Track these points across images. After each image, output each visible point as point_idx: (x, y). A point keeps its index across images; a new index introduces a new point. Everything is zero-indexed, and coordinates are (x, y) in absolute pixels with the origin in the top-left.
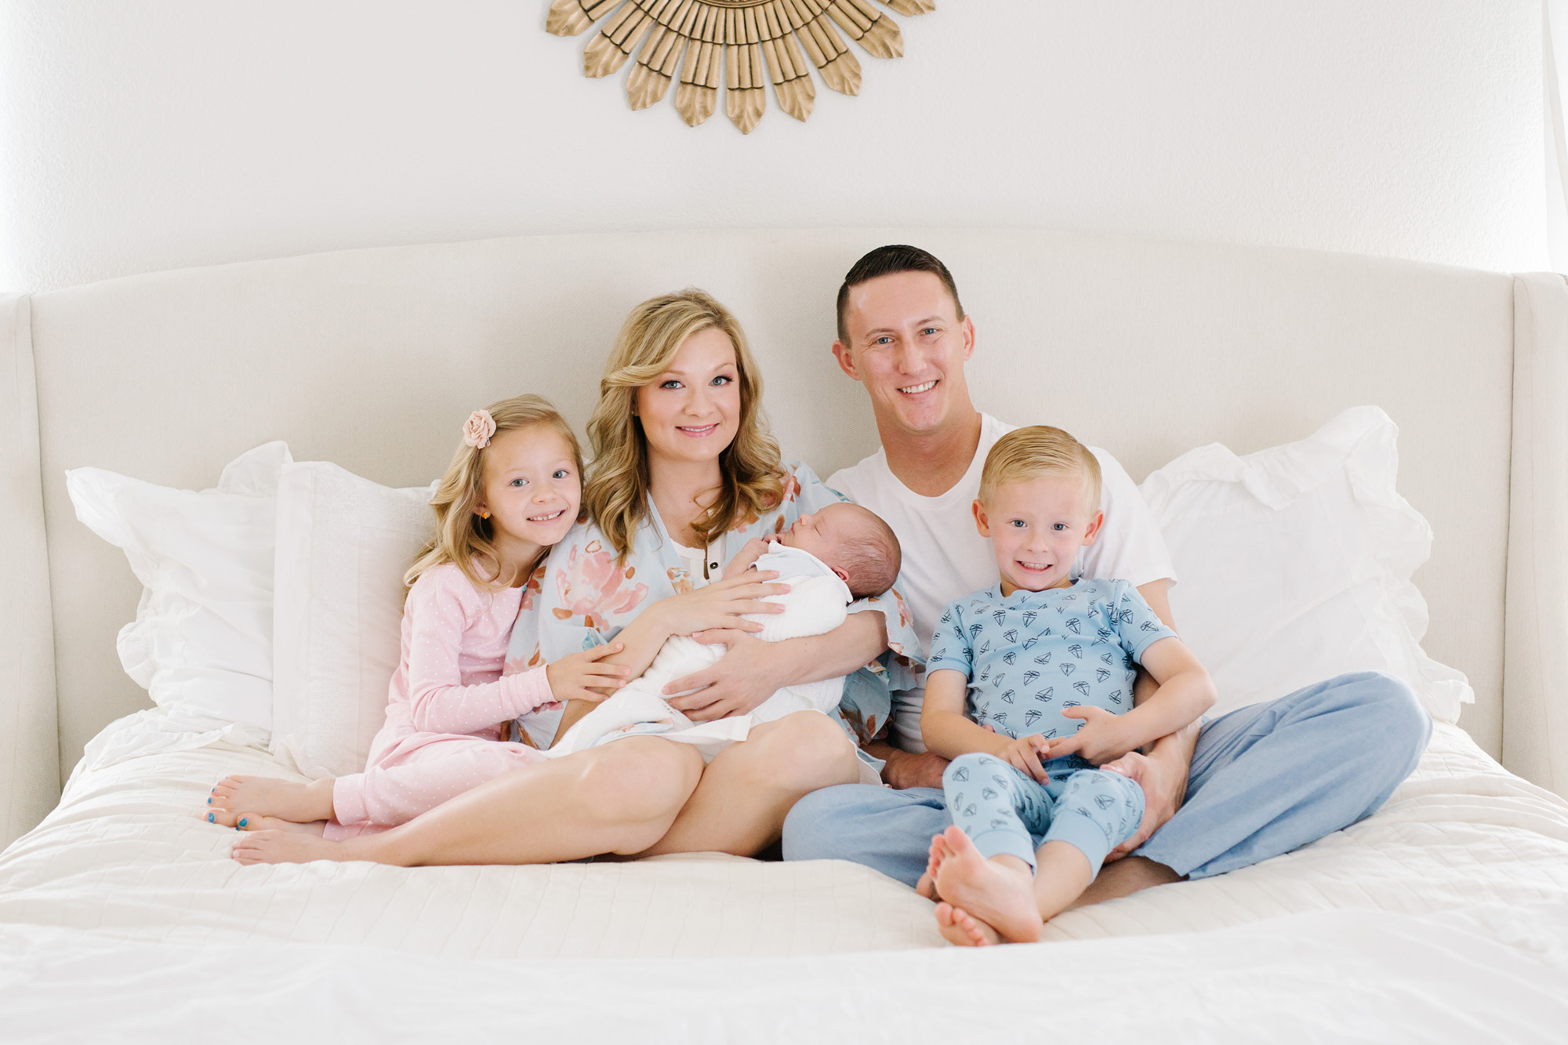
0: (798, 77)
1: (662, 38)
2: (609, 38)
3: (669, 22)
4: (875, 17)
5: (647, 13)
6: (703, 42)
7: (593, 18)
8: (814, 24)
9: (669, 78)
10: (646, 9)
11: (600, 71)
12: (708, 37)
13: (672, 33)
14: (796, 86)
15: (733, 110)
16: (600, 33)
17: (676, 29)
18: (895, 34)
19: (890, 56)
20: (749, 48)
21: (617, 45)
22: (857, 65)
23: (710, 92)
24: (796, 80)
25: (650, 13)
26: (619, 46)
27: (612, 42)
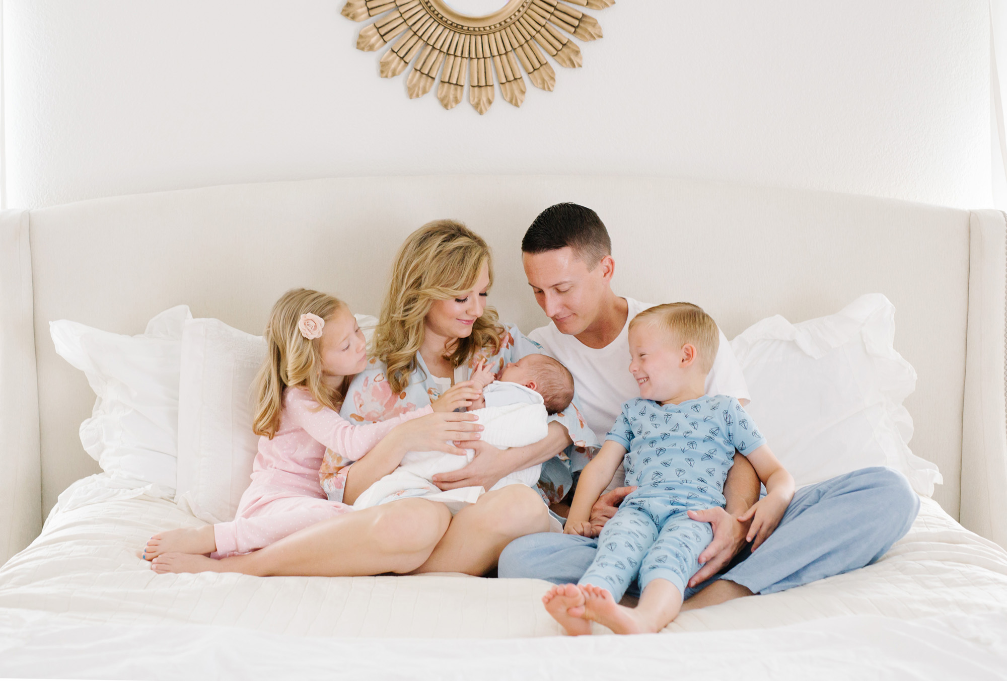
0: (515, 79)
1: (430, 54)
2: (396, 53)
3: (434, 43)
4: (565, 42)
5: (420, 38)
6: (455, 56)
7: (386, 40)
8: (526, 46)
9: (433, 78)
10: (420, 35)
11: (390, 74)
12: (459, 53)
13: (436, 50)
14: (514, 85)
15: (474, 99)
16: (390, 49)
17: (439, 48)
18: (577, 52)
19: (574, 66)
20: (484, 61)
21: (400, 57)
22: (553, 72)
23: (459, 88)
24: (515, 82)
25: (423, 37)
26: (402, 58)
27: (398, 55)
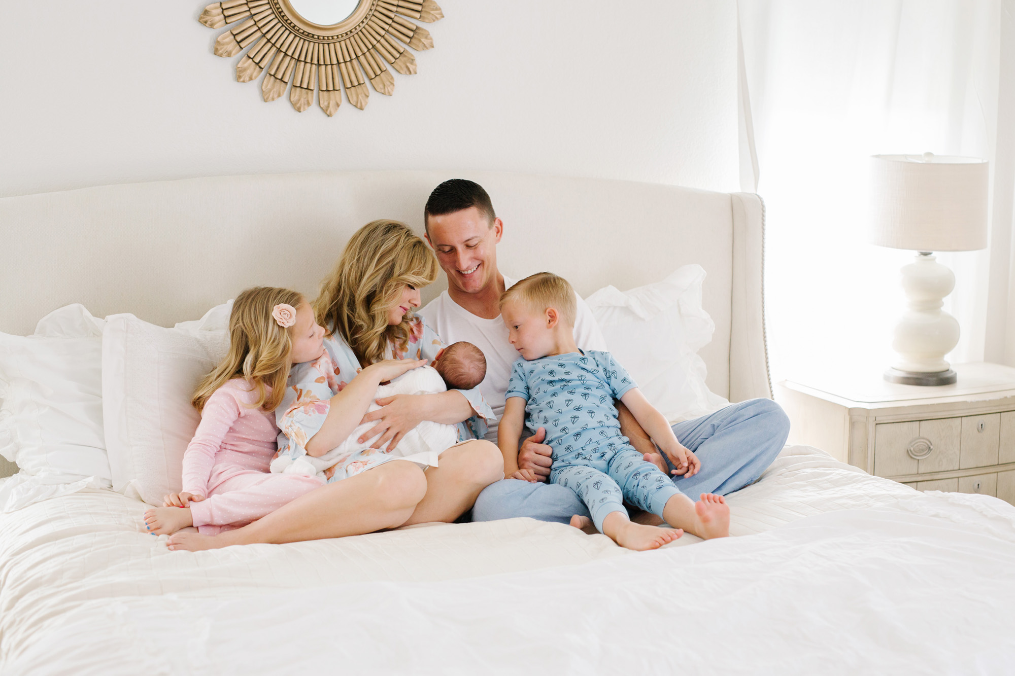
0: (359, 84)
1: (282, 60)
2: (252, 59)
3: (287, 50)
4: (402, 51)
5: (274, 45)
6: (306, 63)
7: (242, 47)
8: (368, 54)
9: (286, 83)
10: (273, 42)
11: (247, 78)
12: (309, 60)
13: (288, 57)
14: (359, 89)
15: (324, 102)
16: (246, 55)
17: (290, 55)
18: (412, 61)
19: (410, 73)
20: (332, 67)
21: (256, 63)
22: (392, 78)
23: (310, 92)
24: (359, 86)
25: (276, 45)
26: (257, 64)
27: (253, 61)
